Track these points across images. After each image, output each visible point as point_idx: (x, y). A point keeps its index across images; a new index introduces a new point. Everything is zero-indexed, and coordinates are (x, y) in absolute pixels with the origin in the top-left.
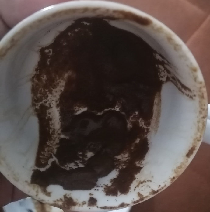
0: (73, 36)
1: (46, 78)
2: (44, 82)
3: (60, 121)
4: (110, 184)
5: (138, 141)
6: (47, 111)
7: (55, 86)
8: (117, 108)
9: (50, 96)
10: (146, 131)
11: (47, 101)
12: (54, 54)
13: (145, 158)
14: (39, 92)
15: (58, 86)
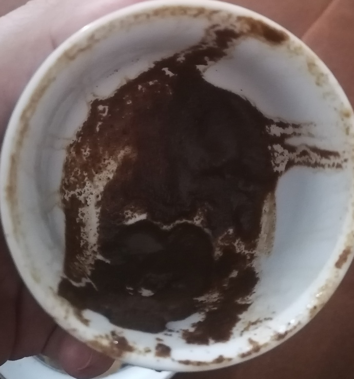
0: (144, 91)
1: (89, 153)
2: (84, 158)
3: (98, 232)
4: (192, 330)
5: (234, 274)
6: (80, 210)
7: (100, 168)
8: (197, 220)
9: (88, 184)
10: (249, 258)
11: (83, 192)
12: (110, 115)
13: (254, 291)
14: (73, 174)
15: (106, 170)
